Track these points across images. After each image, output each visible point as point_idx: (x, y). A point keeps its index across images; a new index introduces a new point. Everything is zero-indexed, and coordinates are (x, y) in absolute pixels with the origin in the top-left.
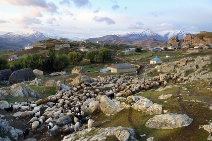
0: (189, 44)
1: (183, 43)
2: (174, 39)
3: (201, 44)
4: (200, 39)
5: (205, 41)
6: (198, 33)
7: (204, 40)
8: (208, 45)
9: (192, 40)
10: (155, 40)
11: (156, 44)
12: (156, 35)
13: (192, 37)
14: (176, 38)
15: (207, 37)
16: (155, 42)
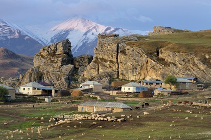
0: (110, 75)
1: (89, 71)
2: (53, 54)
3: (151, 76)
4: (150, 54)
5: (167, 64)
6: (144, 33)
7: (161, 61)
8: (172, 81)
9: (121, 57)
10: (12, 55)
11: (16, 70)
12: (22, 36)
13: (121, 45)
14: (60, 50)
15: (174, 50)
16: (13, 65)
